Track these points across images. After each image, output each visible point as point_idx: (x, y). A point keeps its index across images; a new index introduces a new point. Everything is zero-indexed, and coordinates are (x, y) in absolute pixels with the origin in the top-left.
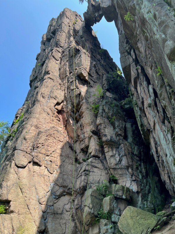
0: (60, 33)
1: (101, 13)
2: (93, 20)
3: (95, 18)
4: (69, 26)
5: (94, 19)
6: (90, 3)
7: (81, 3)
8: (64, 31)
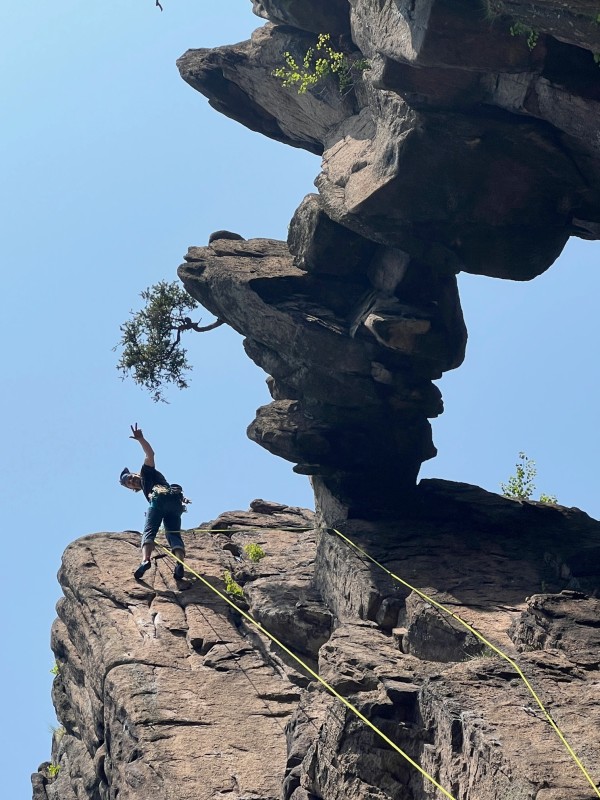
0: (136, 767)
1: (393, 271)
2: (383, 390)
3: (385, 357)
4: (199, 646)
5: (382, 374)
6: (241, 296)
7: (173, 385)
8: (169, 715)
